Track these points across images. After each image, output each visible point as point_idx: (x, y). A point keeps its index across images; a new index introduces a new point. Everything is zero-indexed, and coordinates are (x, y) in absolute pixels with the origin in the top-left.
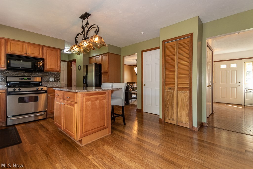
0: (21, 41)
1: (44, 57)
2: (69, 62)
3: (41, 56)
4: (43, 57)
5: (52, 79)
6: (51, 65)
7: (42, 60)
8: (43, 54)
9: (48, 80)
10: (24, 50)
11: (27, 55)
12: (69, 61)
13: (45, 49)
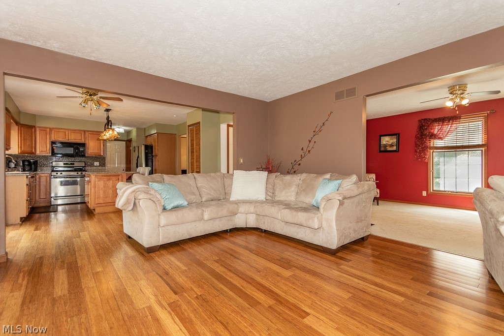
0: (64, 129)
1: (87, 142)
2: (128, 142)
3: (83, 141)
4: (85, 141)
5: (97, 164)
6: (93, 150)
7: (83, 145)
8: (85, 139)
9: (92, 165)
10: (67, 137)
11: (70, 141)
12: (127, 140)
13: (87, 133)
